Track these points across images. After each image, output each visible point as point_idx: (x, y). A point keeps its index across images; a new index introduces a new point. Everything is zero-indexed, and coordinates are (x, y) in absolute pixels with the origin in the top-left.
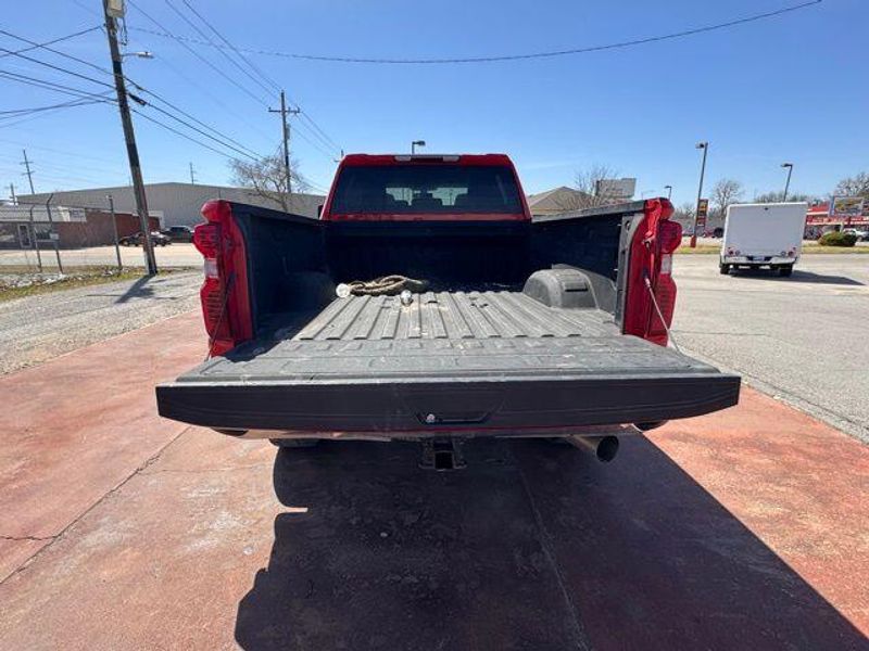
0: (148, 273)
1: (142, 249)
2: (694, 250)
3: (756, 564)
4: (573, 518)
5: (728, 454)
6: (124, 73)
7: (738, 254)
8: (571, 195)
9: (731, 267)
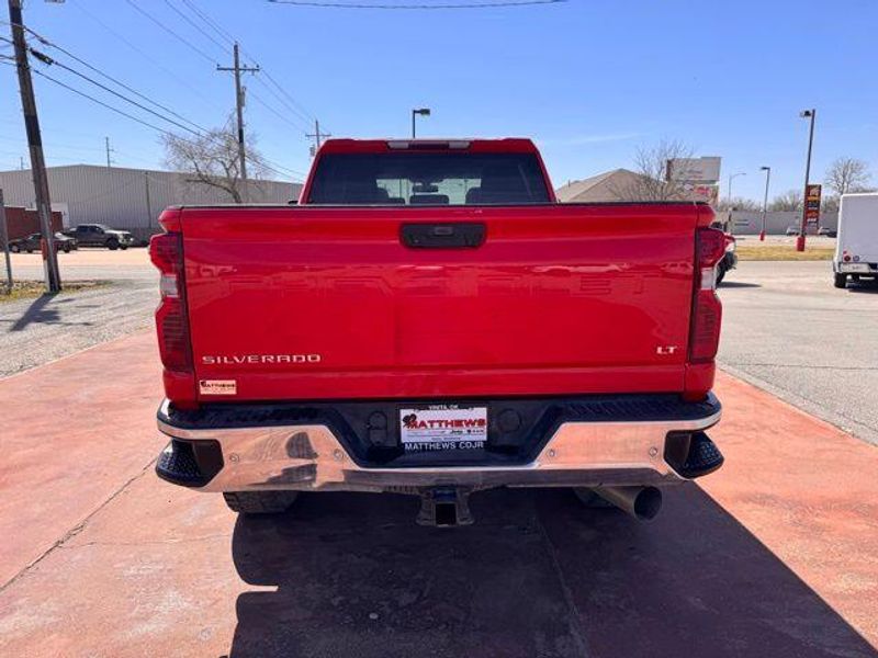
0: (48, 290)
1: (41, 256)
2: (801, 253)
3: (834, 647)
4: (612, 596)
5: (817, 519)
6: (24, 24)
7: (856, 260)
8: (630, 180)
9: (849, 277)
